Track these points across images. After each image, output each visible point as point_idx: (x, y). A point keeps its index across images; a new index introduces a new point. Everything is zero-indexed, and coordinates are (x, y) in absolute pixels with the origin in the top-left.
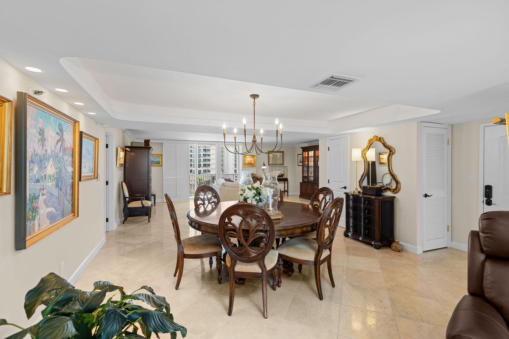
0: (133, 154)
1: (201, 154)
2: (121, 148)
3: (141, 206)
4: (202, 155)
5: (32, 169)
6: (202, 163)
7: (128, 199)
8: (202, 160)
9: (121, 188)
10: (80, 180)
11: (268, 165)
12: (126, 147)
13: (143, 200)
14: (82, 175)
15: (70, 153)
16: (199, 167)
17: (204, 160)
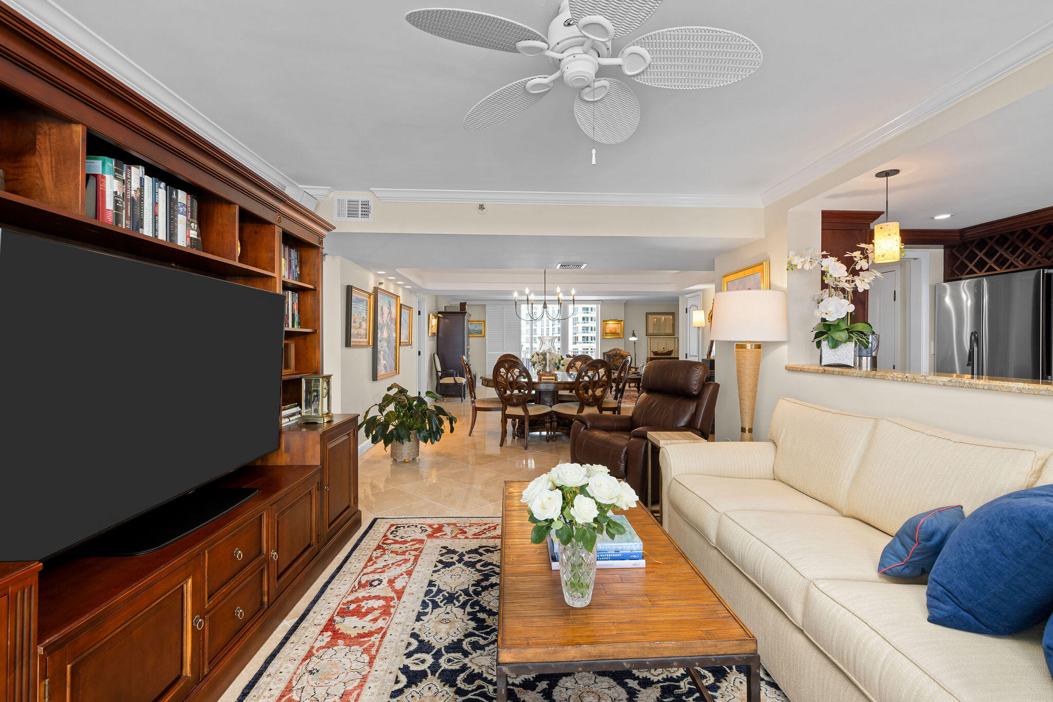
0: (447, 321)
1: (577, 318)
2: (433, 315)
3: (454, 382)
4: (580, 320)
5: (382, 332)
6: (580, 336)
7: (440, 374)
8: (580, 330)
9: (433, 360)
10: (400, 345)
11: (646, 336)
12: (439, 313)
13: (456, 376)
14: (401, 340)
15: (394, 322)
16: (575, 343)
17: (583, 330)
